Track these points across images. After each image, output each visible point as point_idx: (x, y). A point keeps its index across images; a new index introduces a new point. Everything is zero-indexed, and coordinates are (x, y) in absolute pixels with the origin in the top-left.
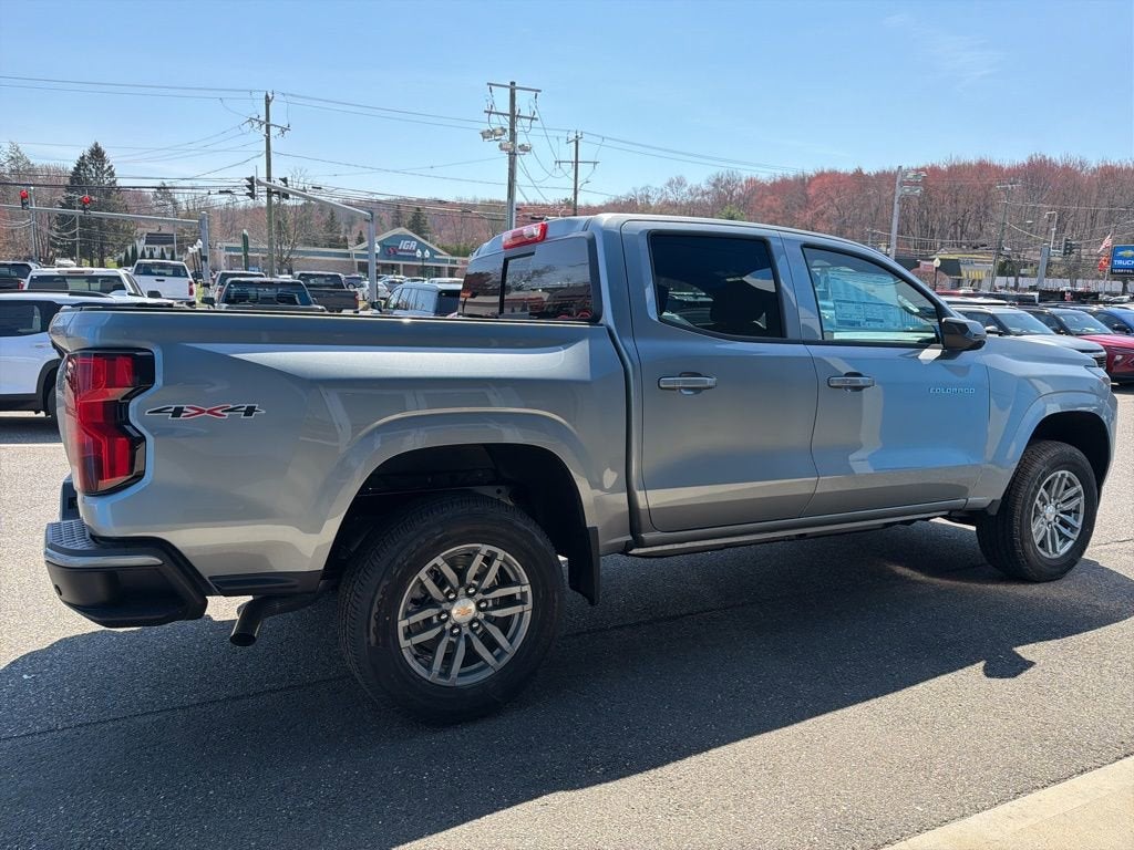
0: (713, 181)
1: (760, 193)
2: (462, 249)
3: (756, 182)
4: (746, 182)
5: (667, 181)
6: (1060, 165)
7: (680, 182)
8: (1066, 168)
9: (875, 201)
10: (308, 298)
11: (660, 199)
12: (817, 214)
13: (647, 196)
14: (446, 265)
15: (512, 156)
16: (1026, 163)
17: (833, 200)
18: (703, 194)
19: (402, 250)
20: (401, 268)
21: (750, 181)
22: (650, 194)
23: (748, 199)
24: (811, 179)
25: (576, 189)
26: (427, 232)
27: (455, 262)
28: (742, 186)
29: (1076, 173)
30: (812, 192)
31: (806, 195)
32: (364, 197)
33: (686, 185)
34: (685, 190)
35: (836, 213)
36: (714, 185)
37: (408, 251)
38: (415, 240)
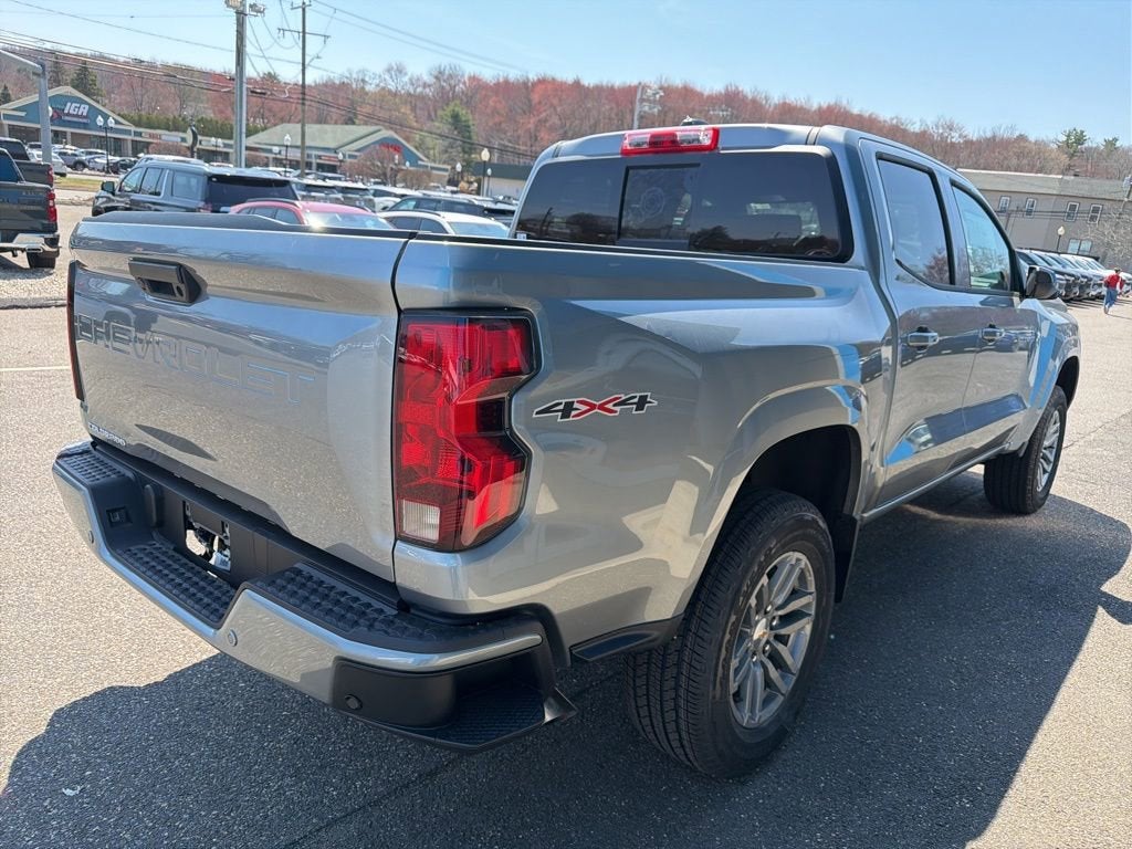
0: (435, 73)
1: (484, 93)
2: (144, 119)
3: (479, 80)
4: (470, 78)
5: (385, 66)
6: (750, 97)
7: (400, 71)
8: (754, 101)
9: (594, 112)
10: (16, 173)
11: (377, 85)
12: (539, 121)
13: (363, 81)
14: (129, 138)
15: (241, 16)
16: (723, 92)
17: (555, 109)
18: (425, 85)
19: (68, 114)
20: (69, 137)
21: (473, 79)
22: (367, 79)
23: (471, 97)
24: (534, 84)
25: (303, 64)
26: (98, 95)
27: (140, 134)
28: (464, 83)
29: (761, 106)
30: (535, 98)
31: (530, 101)
32: (32, 44)
33: (406, 74)
34: (406, 79)
35: (558, 122)
36: (437, 78)
37: (77, 116)
38: (86, 103)
